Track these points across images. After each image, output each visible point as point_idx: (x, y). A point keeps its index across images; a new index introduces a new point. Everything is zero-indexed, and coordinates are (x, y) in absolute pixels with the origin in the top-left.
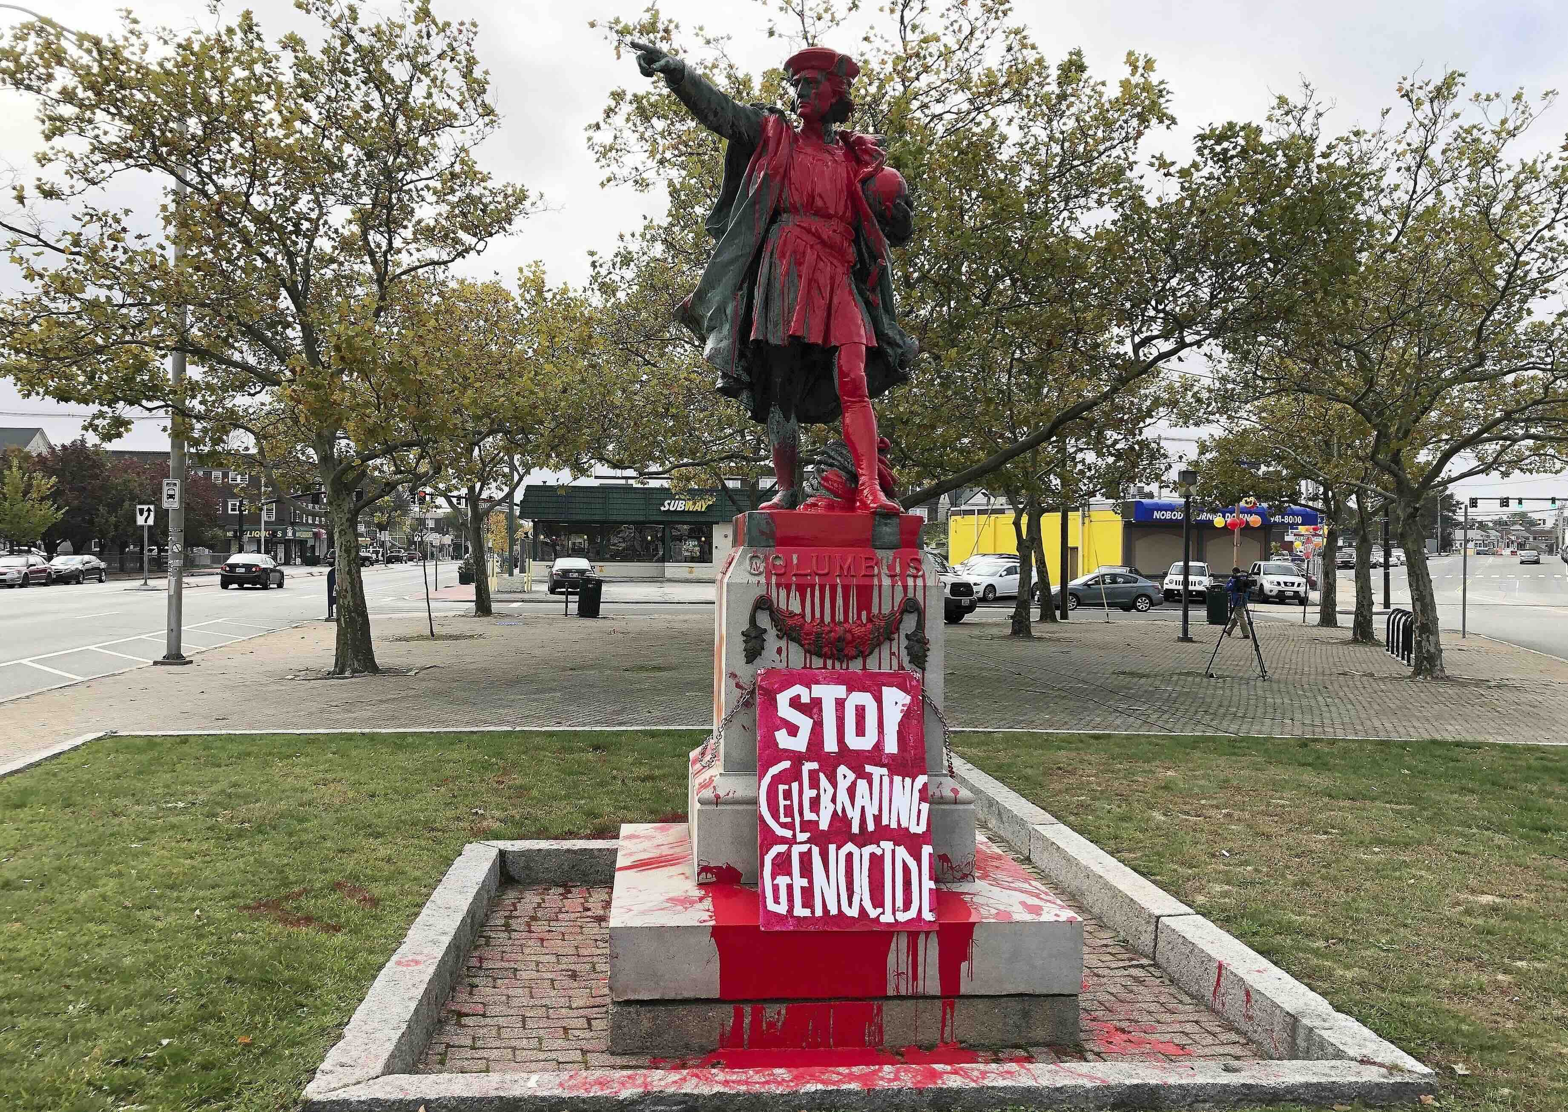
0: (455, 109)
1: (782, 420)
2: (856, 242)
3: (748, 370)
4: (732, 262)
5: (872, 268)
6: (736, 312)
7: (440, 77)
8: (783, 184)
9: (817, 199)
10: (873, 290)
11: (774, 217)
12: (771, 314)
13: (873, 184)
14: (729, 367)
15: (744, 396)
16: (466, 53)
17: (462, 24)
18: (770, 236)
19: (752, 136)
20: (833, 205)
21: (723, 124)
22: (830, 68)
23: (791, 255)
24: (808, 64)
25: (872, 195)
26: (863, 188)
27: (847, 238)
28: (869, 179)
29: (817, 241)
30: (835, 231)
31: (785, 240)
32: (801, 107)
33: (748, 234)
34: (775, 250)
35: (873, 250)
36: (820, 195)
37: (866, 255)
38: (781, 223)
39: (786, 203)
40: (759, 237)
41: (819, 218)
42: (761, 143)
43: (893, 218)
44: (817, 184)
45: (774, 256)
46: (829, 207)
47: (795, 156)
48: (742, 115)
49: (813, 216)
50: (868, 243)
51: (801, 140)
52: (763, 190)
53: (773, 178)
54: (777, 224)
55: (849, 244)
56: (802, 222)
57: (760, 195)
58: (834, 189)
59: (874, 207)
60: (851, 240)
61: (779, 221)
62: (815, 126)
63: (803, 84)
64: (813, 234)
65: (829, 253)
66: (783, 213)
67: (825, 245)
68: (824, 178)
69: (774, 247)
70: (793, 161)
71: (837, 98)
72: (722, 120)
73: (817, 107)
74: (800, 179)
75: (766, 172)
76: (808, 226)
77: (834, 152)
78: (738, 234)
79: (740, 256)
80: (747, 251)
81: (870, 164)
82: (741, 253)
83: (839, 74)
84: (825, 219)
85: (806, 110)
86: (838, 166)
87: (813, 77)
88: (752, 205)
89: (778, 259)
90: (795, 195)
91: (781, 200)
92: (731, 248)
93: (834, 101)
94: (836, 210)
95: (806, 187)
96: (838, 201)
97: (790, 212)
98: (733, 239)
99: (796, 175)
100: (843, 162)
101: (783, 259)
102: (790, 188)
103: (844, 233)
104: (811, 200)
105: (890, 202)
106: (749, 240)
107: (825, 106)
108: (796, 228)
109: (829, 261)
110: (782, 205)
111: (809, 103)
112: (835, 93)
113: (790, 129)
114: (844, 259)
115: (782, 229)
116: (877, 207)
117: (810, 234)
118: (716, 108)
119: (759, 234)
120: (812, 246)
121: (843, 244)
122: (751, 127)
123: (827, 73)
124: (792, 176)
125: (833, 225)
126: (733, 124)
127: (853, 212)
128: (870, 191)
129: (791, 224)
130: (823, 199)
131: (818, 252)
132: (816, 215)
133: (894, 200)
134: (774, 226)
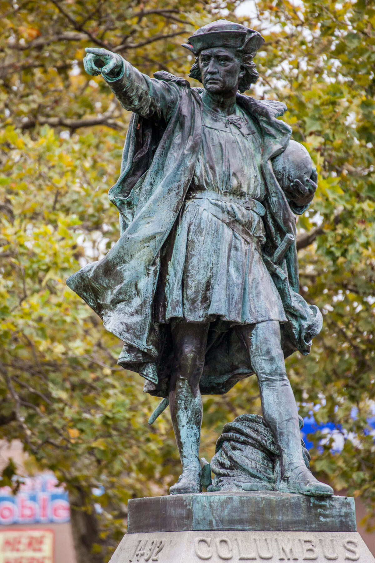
8: (197, 162)
9: (232, 178)
15: (150, 369)
18: (185, 212)
19: (165, 114)
20: (246, 183)
21: (144, 106)
22: (241, 46)
23: (208, 234)
24: (220, 43)
25: (281, 171)
26: (273, 165)
27: (257, 214)
28: (278, 155)
29: (232, 219)
30: (247, 208)
31: (201, 219)
32: (211, 83)
33: (165, 212)
34: (192, 228)
35: (281, 224)
36: (234, 174)
37: (273, 229)
38: (195, 200)
39: (201, 181)
40: (176, 215)
41: (234, 196)
42: (173, 120)
43: (299, 193)
44: (231, 163)
45: (191, 233)
46: (243, 185)
47: (207, 134)
48: (159, 95)
49: (228, 194)
50: (276, 218)
51: (209, 115)
52: (180, 170)
53: (190, 158)
54: (191, 200)
55: (259, 221)
56: (218, 200)
57: (177, 174)
58: (246, 167)
59: (283, 183)
60: (261, 217)
61: (193, 198)
62: (222, 100)
63: (214, 61)
64: (228, 212)
65: (243, 230)
66: (197, 190)
67: (240, 223)
68: (236, 156)
69: (190, 225)
70: (206, 139)
71: (244, 72)
72: (144, 103)
73: (227, 84)
74: (214, 157)
75: (183, 152)
76: (224, 204)
77: (239, 124)
78: (155, 212)
79: (158, 233)
80: (164, 229)
81: (276, 138)
82: (159, 231)
83: (249, 52)
84: (238, 197)
85: (217, 86)
86: (245, 140)
87: (224, 56)
88: (168, 184)
89: (194, 237)
90: (210, 174)
91: (195, 177)
92: (147, 226)
93: (241, 75)
94: (249, 188)
95: (220, 165)
96: (250, 178)
97: (205, 189)
98: (149, 217)
99: (209, 152)
100: (248, 135)
101: (200, 237)
102: (205, 166)
103: (255, 209)
104: (226, 179)
105: (299, 179)
106: (167, 217)
107: (234, 81)
108: (212, 206)
109: (243, 238)
110: (197, 182)
111: (220, 81)
112: (242, 68)
113: (200, 104)
114: (255, 235)
115: (198, 207)
116: (286, 183)
117: (226, 213)
118: (141, 94)
119: (176, 212)
120: (228, 224)
121: (254, 221)
122: (166, 105)
123: (238, 51)
124: (206, 153)
125: (246, 202)
126: (152, 104)
127: (263, 188)
128: (279, 167)
129: (206, 202)
130: (237, 178)
131: (233, 230)
132: (230, 193)
133: (303, 176)
134: (189, 203)
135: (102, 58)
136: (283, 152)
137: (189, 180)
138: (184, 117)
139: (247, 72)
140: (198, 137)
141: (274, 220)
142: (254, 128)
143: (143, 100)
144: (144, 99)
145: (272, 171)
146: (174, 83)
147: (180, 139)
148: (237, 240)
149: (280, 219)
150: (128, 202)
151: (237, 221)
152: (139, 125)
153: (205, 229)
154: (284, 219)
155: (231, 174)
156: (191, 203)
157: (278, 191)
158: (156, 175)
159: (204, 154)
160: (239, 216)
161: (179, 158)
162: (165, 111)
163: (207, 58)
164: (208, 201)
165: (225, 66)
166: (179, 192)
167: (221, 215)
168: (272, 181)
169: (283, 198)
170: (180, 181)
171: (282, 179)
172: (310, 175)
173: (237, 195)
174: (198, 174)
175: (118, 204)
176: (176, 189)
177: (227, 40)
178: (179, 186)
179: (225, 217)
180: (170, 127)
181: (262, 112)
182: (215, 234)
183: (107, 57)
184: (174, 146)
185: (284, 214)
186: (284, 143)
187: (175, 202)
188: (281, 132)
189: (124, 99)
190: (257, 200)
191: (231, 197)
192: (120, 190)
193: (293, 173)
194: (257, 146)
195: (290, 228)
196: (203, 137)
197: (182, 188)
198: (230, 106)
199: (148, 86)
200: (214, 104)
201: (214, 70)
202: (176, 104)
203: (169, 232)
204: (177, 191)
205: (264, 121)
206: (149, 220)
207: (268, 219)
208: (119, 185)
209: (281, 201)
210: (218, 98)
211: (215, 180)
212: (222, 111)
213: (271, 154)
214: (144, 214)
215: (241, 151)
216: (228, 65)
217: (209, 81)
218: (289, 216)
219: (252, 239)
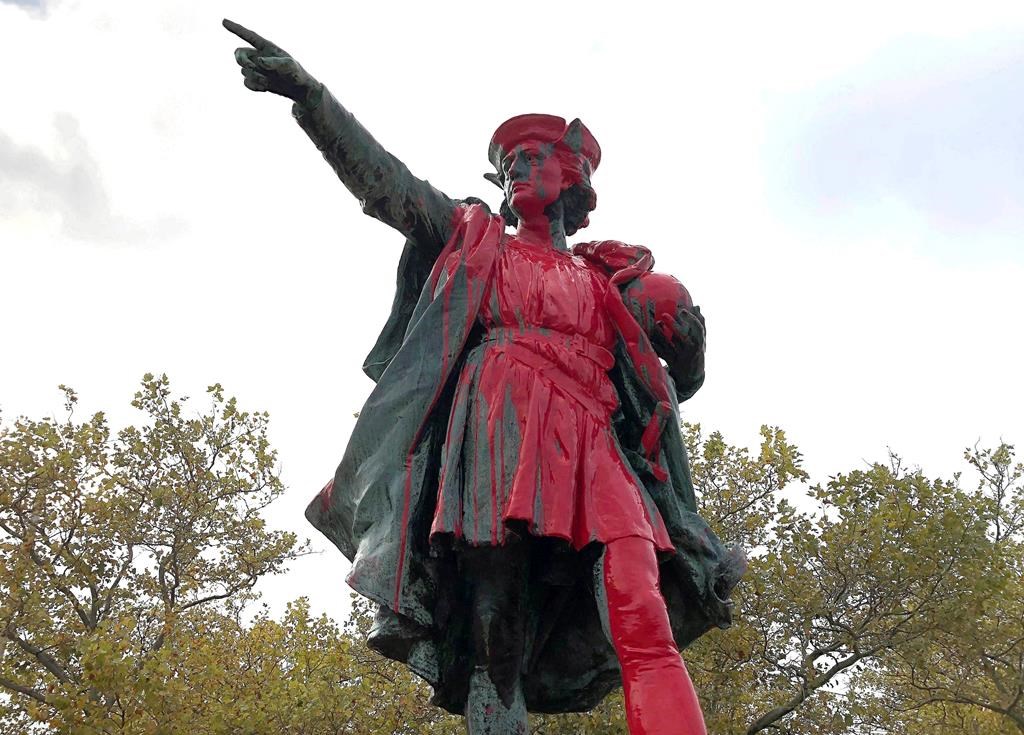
0: (249, 480)
1: (495, 701)
2: (614, 375)
3: (429, 603)
4: (401, 403)
5: (647, 420)
6: (406, 491)
7: (238, 454)
8: (489, 286)
9: (547, 302)
10: (653, 458)
11: (476, 334)
12: (470, 487)
13: (638, 287)
14: (390, 596)
15: (422, 653)
16: (259, 438)
17: (257, 414)
19: (440, 228)
20: (575, 313)
23: (506, 387)
27: (600, 367)
28: (630, 282)
29: (550, 365)
30: (580, 353)
36: (551, 297)
37: (635, 399)
41: (553, 334)
44: (546, 285)
46: (568, 316)
49: (543, 330)
54: (481, 346)
56: (524, 338)
61: (485, 341)
63: (518, 159)
64: (543, 354)
66: (492, 327)
67: (566, 372)
68: (556, 278)
69: (475, 376)
73: (541, 189)
74: (517, 277)
76: (534, 342)
80: (428, 384)
82: (418, 387)
84: (562, 335)
88: (436, 313)
90: (510, 298)
91: (486, 307)
97: (502, 324)
104: (536, 304)
105: (668, 312)
108: (514, 346)
109: (573, 398)
110: (488, 315)
111: (529, 185)
114: (598, 398)
115: (489, 350)
116: (649, 321)
117: (539, 355)
120: (543, 373)
123: (555, 146)
125: (576, 343)
129: (504, 342)
130: (557, 304)
131: (553, 383)
132: (546, 328)
134: (476, 349)
136: (638, 276)
141: (637, 388)
148: (560, 398)
149: (643, 377)
151: (560, 368)
153: (500, 380)
155: (545, 296)
162: (439, 223)
164: (507, 340)
165: (535, 166)
167: (529, 359)
171: (640, 315)
173: (560, 332)
174: (491, 302)
190: (599, 346)
191: (550, 334)
195: (665, 393)
198: (553, 236)
206: (403, 373)
216: (540, 164)
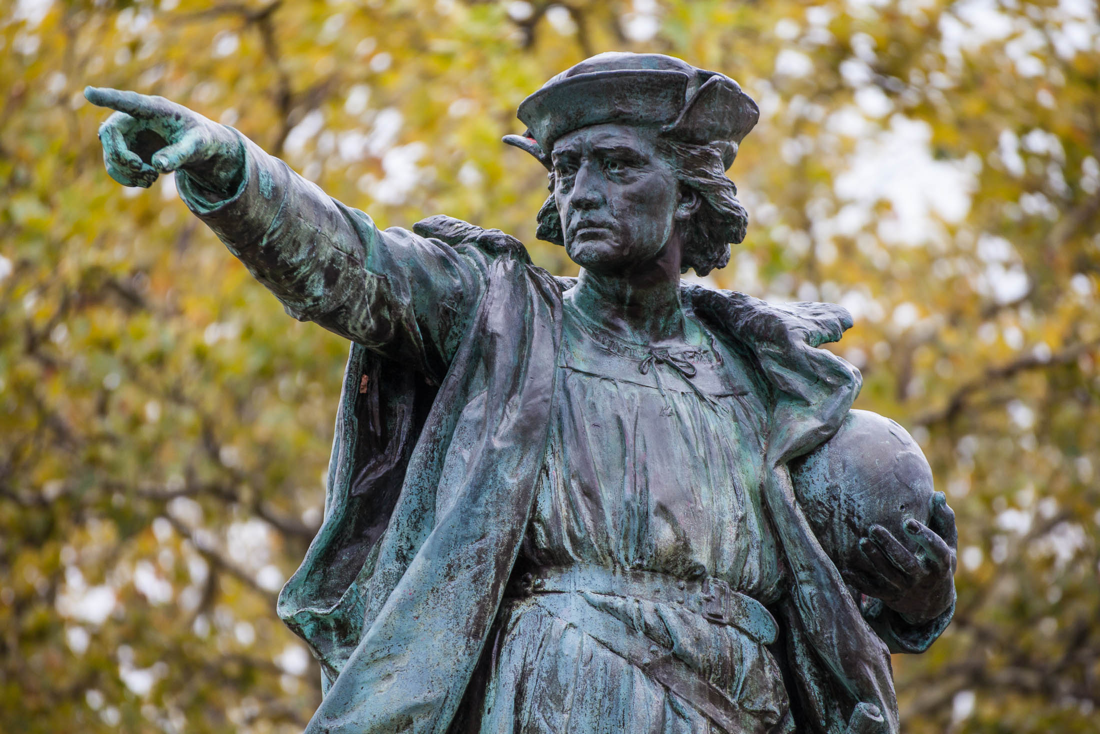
18: (508, 638)
19: (435, 334)
20: (706, 539)
21: (352, 303)
22: (671, 120)
23: (581, 701)
24: (602, 111)
25: (824, 500)
26: (794, 483)
27: (752, 638)
28: (812, 452)
29: (662, 653)
30: (715, 619)
31: (558, 654)
32: (584, 238)
33: (440, 636)
34: (530, 685)
35: (837, 673)
36: (663, 510)
37: (814, 690)
38: (541, 599)
39: (555, 535)
40: (479, 645)
41: (666, 581)
42: (465, 352)
43: (893, 570)
44: (651, 476)
45: (527, 705)
46: (694, 545)
47: (575, 392)
48: (407, 273)
49: (647, 575)
50: (820, 652)
51: (585, 336)
52: (482, 500)
53: (514, 463)
54: (530, 601)
55: (761, 660)
56: (612, 594)
57: (473, 515)
58: (704, 489)
59: (834, 539)
60: (769, 647)
61: (536, 592)
62: (629, 292)
63: (588, 168)
64: (648, 631)
65: (701, 689)
66: (548, 566)
67: (691, 666)
68: (670, 456)
69: (524, 676)
70: (570, 405)
71: (695, 203)
72: (349, 292)
73: (635, 236)
74: (597, 459)
75: (489, 443)
76: (632, 606)
77: (690, 366)
78: (407, 640)
79: (417, 708)
80: (438, 693)
81: (808, 404)
82: (419, 700)
83: (699, 136)
84: (682, 583)
85: (603, 246)
86: (707, 412)
87: (618, 148)
88: (444, 548)
89: (538, 715)
90: (584, 510)
91: (536, 525)
92: (385, 686)
93: (683, 212)
94: (716, 553)
95: (616, 484)
96: (721, 524)
97: (570, 562)
98: (389, 657)
99: (580, 445)
100: (720, 396)
101: (556, 715)
102: (567, 488)
103: (743, 623)
104: (635, 525)
105: (885, 523)
106: (446, 655)
107: (660, 230)
108: (595, 613)
109: (703, 714)
110: (542, 540)
111: (611, 227)
112: (686, 191)
113: (552, 305)
114: (747, 705)
115: (548, 620)
116: (845, 538)
117: (641, 633)
118: (333, 260)
119: (476, 636)
120: (649, 670)
121: (742, 660)
122: (434, 306)
123: (665, 135)
124: (569, 449)
125: (708, 600)
126: (382, 301)
127: (770, 556)
128: (817, 488)
129: (576, 601)
130: (674, 522)
131: (667, 689)
132: (653, 571)
133: (899, 516)
134: (522, 609)
135: (154, 126)
136: (828, 439)
137: (513, 534)
138: (493, 337)
139: (705, 202)
140: (540, 398)
141: (818, 663)
142: (742, 380)
143: (340, 281)
144: (347, 279)
145: (791, 499)
146: (472, 248)
147: (483, 408)
148: (681, 722)
149: (832, 654)
150: (337, 621)
151: (679, 658)
152: (365, 379)
153: (572, 686)
154: (843, 656)
155: (652, 508)
156: (528, 610)
157: (815, 562)
158: (416, 527)
159: (564, 451)
160: (684, 641)
161: (475, 464)
162: (434, 325)
163: (571, 162)
164: (580, 598)
165: (625, 182)
166: (480, 573)
167: (623, 642)
168: (794, 531)
169: (834, 586)
170: (483, 536)
171: (829, 525)
172: (924, 511)
173: (679, 578)
174: (546, 513)
175: (308, 630)
176: (472, 562)
177: (622, 99)
178: (481, 553)
179: (639, 645)
180: (456, 373)
181: (768, 329)
182: (607, 703)
183: (172, 121)
184: (463, 429)
185: (842, 637)
186: (828, 413)
187: (470, 606)
188: (825, 384)
189: (274, 277)
190: (750, 593)
191: (659, 583)
192: (315, 586)
193: (861, 505)
194: (749, 430)
195: (869, 684)
196: (563, 401)
197: (491, 559)
198: (657, 312)
199: (362, 241)
200: (605, 307)
201: (590, 196)
202: (472, 304)
203: (455, 702)
204: (476, 569)
205: (774, 357)
206: (386, 666)
207: (799, 660)
208: (311, 573)
209: (828, 595)
210: (617, 287)
211: (600, 531)
212: (635, 328)
213: (787, 447)
214: (373, 648)
215: (687, 441)
216: (633, 180)
217: (579, 233)
218: (861, 643)
219: (736, 718)
